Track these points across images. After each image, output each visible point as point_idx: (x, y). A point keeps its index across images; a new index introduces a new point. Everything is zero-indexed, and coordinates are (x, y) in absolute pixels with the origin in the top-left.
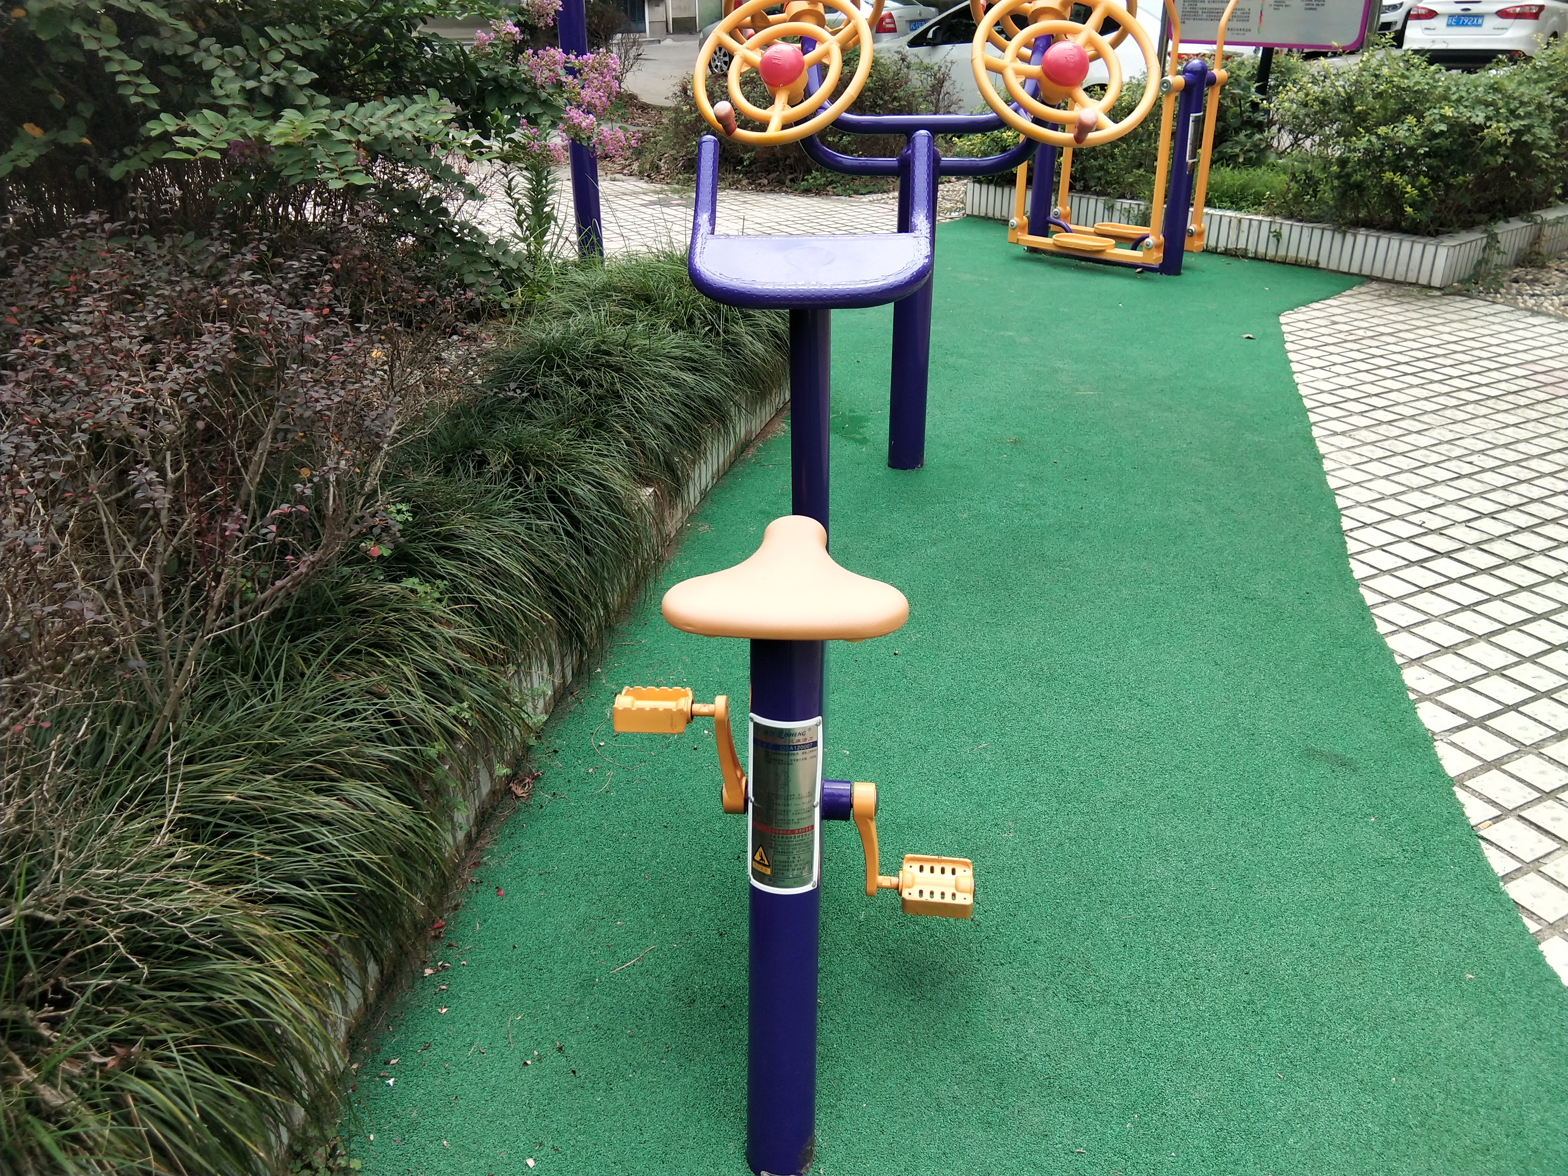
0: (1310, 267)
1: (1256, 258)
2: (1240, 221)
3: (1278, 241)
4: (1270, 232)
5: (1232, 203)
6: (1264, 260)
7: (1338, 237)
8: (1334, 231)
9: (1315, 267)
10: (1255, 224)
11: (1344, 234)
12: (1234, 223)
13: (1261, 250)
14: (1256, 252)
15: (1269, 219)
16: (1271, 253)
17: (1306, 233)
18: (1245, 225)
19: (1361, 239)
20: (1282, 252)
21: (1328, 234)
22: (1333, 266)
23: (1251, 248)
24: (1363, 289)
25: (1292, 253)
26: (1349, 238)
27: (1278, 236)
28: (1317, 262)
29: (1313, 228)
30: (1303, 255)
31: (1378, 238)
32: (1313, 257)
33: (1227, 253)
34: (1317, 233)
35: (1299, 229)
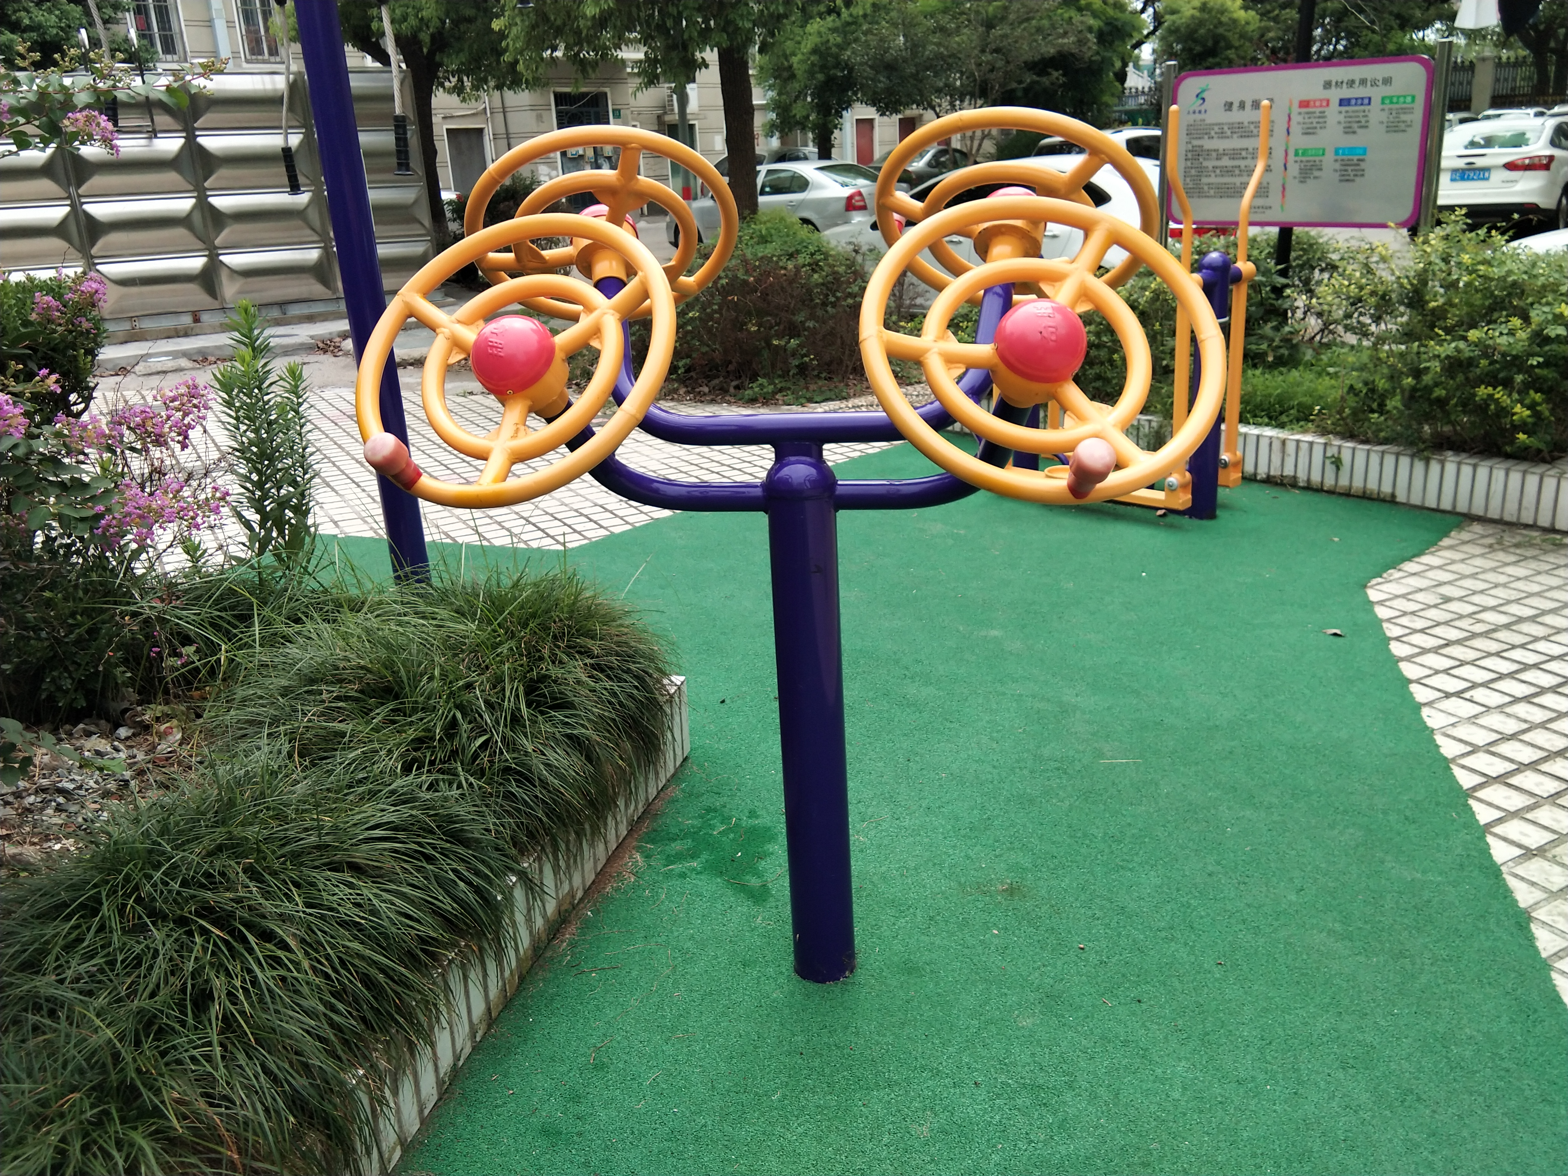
0: (1384, 501)
1: (1309, 488)
2: (1284, 442)
3: (1338, 468)
4: (1325, 457)
5: (1270, 418)
6: (1319, 490)
7: (1419, 466)
8: (1413, 456)
9: (1391, 500)
10: (1304, 447)
11: (1427, 461)
12: (1276, 445)
13: (1316, 478)
14: (1309, 480)
15: (1322, 440)
16: (1329, 482)
17: (1375, 459)
18: (1291, 448)
19: (1451, 468)
20: (1344, 482)
21: (1405, 461)
22: (1416, 500)
23: (1302, 476)
24: (1465, 536)
25: (1358, 483)
26: (1435, 467)
27: (1337, 463)
28: (1393, 495)
29: (1383, 453)
30: (1372, 485)
31: (1475, 467)
32: (1387, 489)
33: (1269, 481)
34: (1389, 460)
35: (1364, 455)
